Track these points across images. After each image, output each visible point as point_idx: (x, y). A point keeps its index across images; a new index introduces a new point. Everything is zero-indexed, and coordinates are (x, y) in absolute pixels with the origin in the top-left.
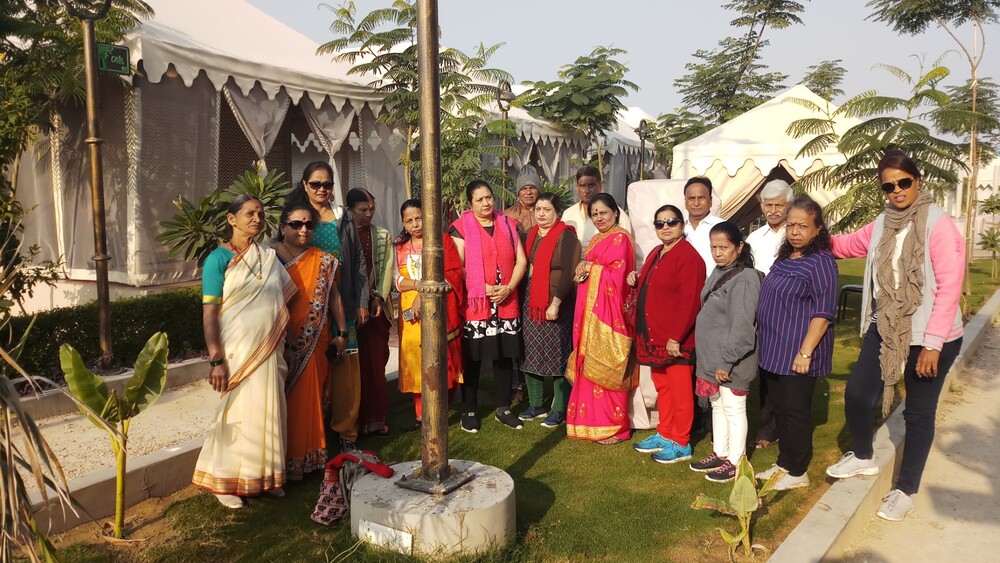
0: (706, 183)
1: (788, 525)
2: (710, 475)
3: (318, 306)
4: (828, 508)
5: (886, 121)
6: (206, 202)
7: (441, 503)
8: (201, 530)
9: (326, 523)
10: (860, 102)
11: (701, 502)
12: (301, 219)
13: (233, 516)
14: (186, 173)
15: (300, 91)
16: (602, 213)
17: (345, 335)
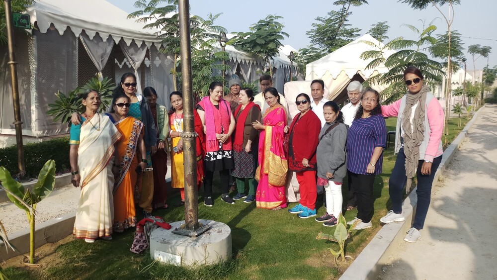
0: (321, 82)
1: (362, 246)
2: (325, 223)
4: (381, 237)
5: (408, 52)
6: (72, 93)
7: (195, 241)
8: (75, 258)
9: (137, 253)
10: (395, 42)
11: (321, 236)
12: (123, 102)
13: (90, 251)
14: (61, 79)
15: (119, 37)
16: (269, 98)
17: (146, 161)
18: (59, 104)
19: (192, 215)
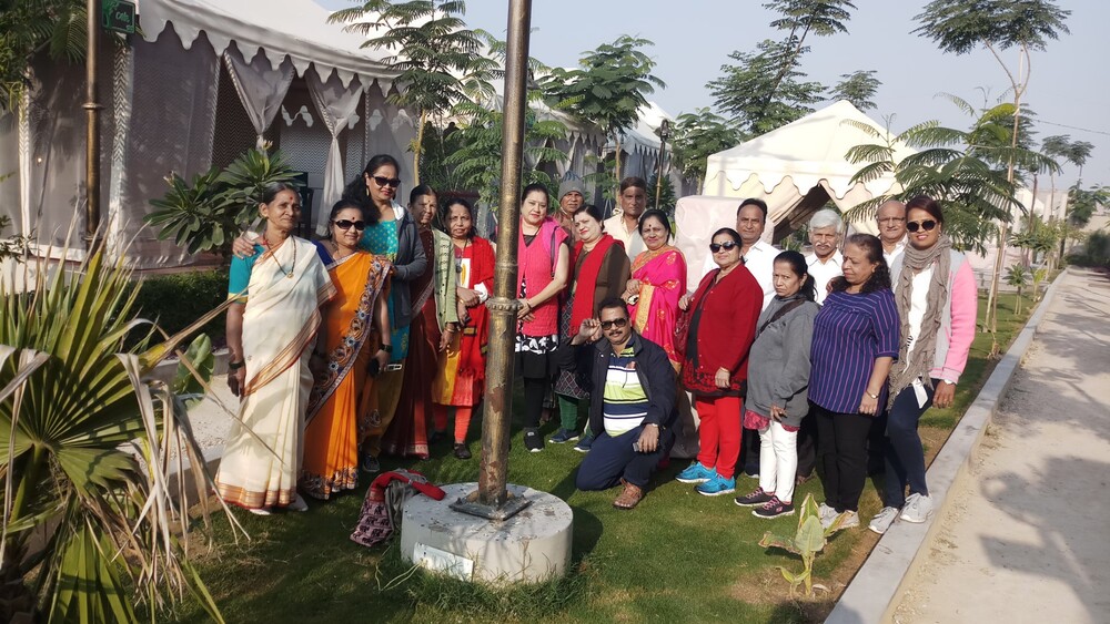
0: (762, 206)
1: (844, 566)
2: (758, 511)
3: (363, 315)
4: (889, 552)
5: (945, 153)
6: (202, 182)
7: (502, 529)
8: (236, 547)
9: (368, 545)
10: (922, 132)
11: (768, 540)
12: (351, 219)
13: (267, 534)
14: (178, 146)
15: (328, 68)
16: (654, 229)
17: (389, 350)
18: (172, 201)
19: (496, 475)
